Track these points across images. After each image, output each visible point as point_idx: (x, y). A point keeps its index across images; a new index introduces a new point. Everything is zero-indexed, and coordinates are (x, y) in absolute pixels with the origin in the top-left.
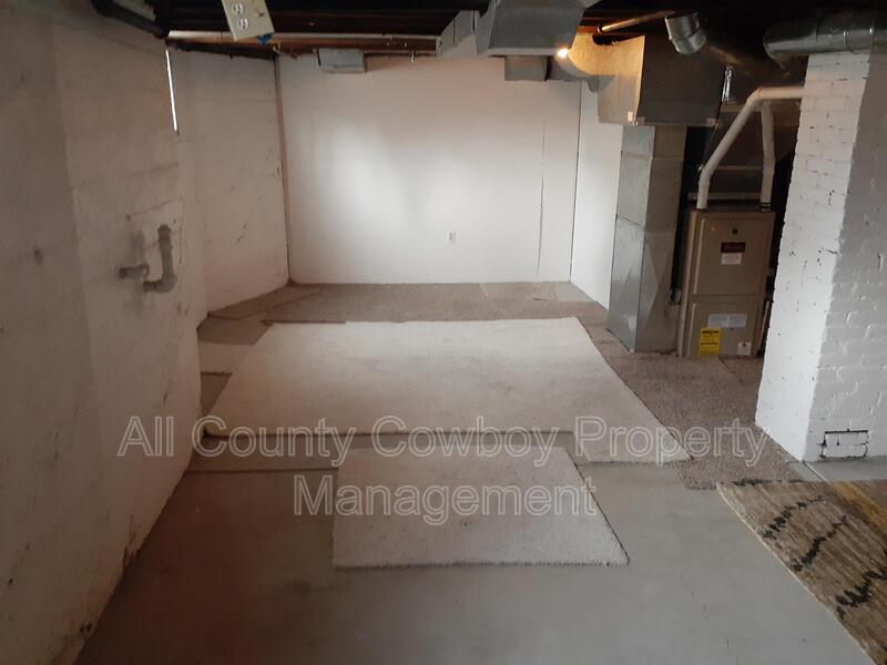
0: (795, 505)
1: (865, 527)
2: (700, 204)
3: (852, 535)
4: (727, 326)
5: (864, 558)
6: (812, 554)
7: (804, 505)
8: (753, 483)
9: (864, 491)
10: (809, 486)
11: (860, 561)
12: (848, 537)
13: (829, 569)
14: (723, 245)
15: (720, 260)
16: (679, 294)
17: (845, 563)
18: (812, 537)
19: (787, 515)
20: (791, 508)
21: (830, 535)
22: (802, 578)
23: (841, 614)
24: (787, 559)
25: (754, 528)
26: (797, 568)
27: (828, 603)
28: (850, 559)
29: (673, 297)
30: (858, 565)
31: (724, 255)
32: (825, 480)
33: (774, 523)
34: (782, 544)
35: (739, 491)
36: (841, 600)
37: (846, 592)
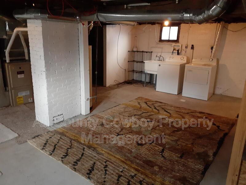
0: (49, 138)
1: (66, 138)
2: (8, 61)
3: (63, 141)
4: (24, 95)
5: (66, 145)
6: (54, 149)
7: (51, 137)
8: (37, 136)
9: (64, 129)
10: (52, 132)
11: (65, 146)
12: (62, 141)
13: (59, 151)
14: (18, 72)
15: (18, 77)
16: (7, 88)
17: (62, 148)
18: (54, 145)
19: (47, 142)
20: (48, 139)
21: (58, 143)
22: (53, 157)
23: (62, 161)
24: (48, 153)
25: (39, 148)
26: (51, 154)
27: (59, 160)
28: (63, 147)
29: (6, 90)
30: (65, 147)
31: (18, 75)
32: (55, 129)
33: (44, 145)
34: (47, 150)
35: (34, 140)
36: (62, 158)
37: (63, 155)
